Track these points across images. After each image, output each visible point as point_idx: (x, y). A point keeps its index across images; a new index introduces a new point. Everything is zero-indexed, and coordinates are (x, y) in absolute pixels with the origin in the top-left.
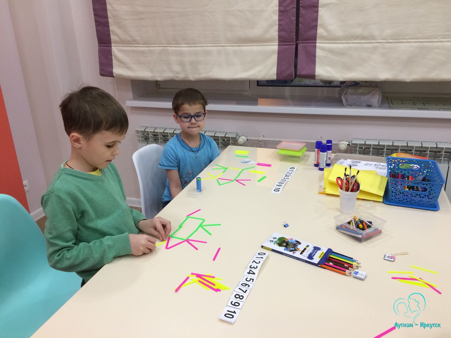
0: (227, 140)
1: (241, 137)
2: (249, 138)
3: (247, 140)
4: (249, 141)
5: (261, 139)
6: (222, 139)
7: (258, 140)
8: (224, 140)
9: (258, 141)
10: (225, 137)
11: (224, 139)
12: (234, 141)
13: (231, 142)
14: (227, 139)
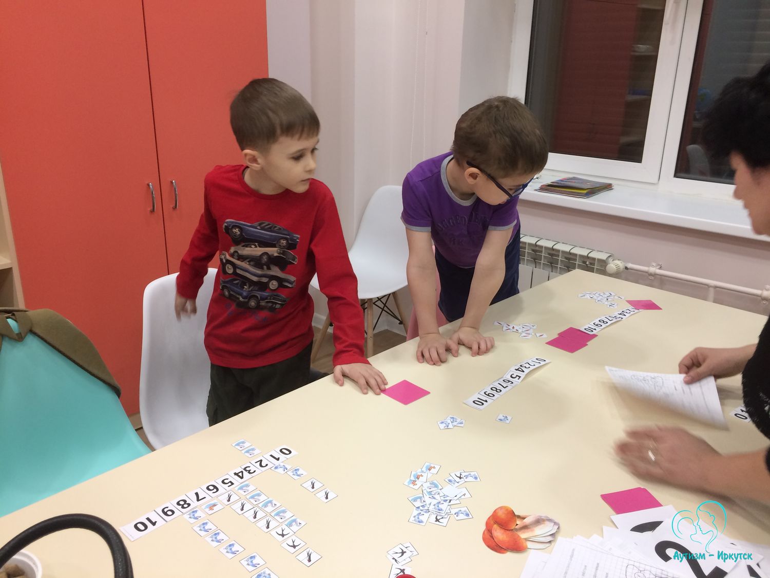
0: (591, 264)
1: (614, 261)
2: (630, 265)
3: (626, 268)
4: (629, 270)
5: (653, 269)
6: (583, 260)
7: (646, 272)
8: (585, 262)
9: (647, 274)
10: (588, 257)
11: (585, 260)
12: (601, 266)
13: (595, 267)
14: (591, 262)
